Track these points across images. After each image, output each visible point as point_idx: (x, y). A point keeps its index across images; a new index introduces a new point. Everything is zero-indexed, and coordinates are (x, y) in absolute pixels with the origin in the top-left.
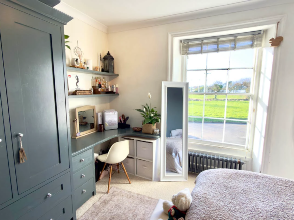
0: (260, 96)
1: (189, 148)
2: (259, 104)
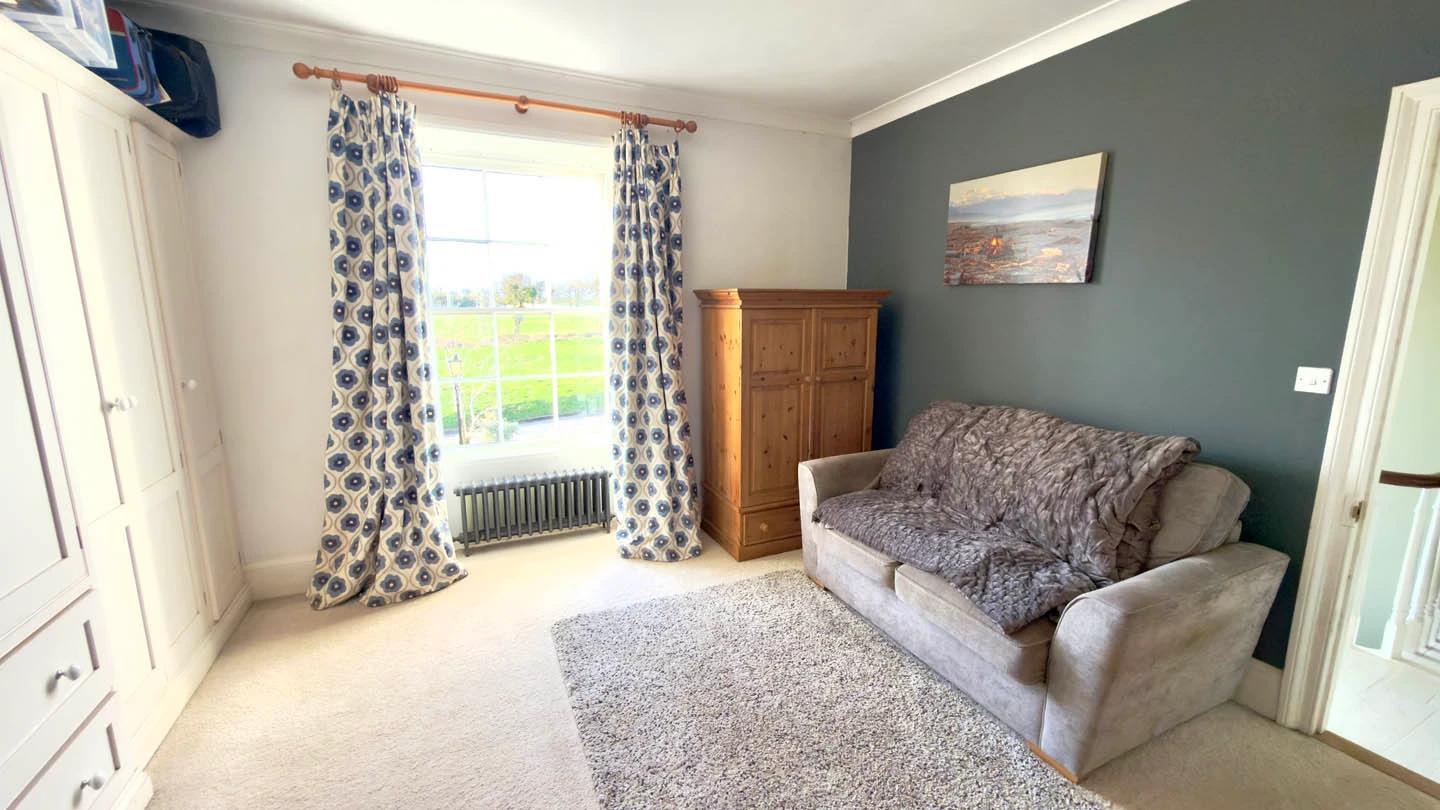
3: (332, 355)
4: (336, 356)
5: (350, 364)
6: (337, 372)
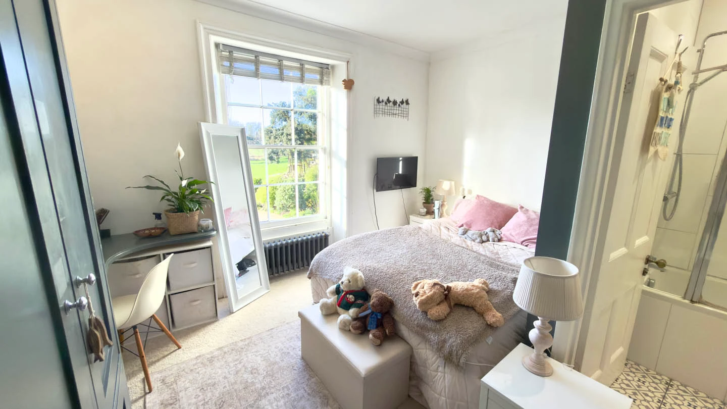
0: (334, 148)
1: (264, 239)
2: (333, 159)
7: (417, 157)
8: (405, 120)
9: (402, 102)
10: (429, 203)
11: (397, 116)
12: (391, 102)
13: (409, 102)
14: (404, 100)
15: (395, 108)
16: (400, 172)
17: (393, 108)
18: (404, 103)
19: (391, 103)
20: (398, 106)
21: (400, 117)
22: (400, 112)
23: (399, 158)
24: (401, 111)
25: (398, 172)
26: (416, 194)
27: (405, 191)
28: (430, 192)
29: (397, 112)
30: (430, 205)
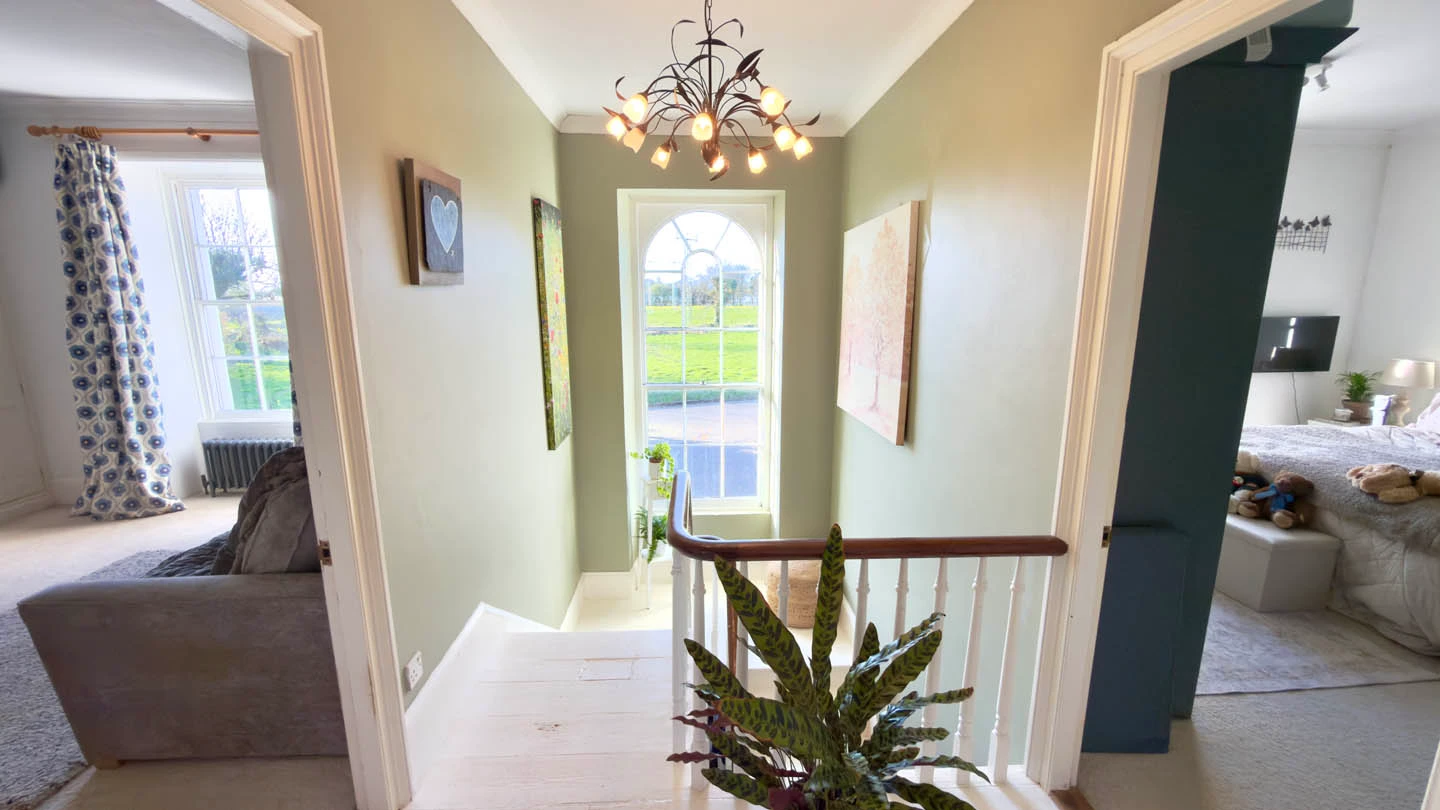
3: (65, 335)
4: (69, 336)
5: (80, 342)
6: (69, 347)
7: (1338, 318)
8: (1318, 253)
9: (1315, 223)
10: (1359, 401)
11: (1300, 247)
12: (1289, 224)
13: (1331, 221)
14: (1320, 219)
15: (1297, 234)
16: (1289, 345)
17: (1293, 234)
18: (1318, 223)
19: (1290, 227)
20: (1304, 230)
21: (1306, 248)
22: (1308, 239)
23: (1288, 319)
24: (1311, 237)
25: (1285, 343)
26: (1328, 383)
27: (1301, 379)
28: (1365, 381)
29: (1302, 240)
30: (1363, 404)
